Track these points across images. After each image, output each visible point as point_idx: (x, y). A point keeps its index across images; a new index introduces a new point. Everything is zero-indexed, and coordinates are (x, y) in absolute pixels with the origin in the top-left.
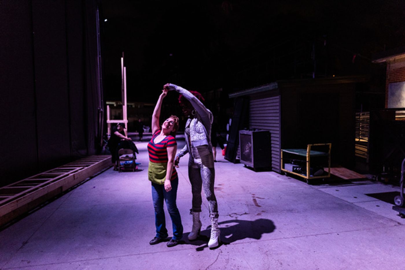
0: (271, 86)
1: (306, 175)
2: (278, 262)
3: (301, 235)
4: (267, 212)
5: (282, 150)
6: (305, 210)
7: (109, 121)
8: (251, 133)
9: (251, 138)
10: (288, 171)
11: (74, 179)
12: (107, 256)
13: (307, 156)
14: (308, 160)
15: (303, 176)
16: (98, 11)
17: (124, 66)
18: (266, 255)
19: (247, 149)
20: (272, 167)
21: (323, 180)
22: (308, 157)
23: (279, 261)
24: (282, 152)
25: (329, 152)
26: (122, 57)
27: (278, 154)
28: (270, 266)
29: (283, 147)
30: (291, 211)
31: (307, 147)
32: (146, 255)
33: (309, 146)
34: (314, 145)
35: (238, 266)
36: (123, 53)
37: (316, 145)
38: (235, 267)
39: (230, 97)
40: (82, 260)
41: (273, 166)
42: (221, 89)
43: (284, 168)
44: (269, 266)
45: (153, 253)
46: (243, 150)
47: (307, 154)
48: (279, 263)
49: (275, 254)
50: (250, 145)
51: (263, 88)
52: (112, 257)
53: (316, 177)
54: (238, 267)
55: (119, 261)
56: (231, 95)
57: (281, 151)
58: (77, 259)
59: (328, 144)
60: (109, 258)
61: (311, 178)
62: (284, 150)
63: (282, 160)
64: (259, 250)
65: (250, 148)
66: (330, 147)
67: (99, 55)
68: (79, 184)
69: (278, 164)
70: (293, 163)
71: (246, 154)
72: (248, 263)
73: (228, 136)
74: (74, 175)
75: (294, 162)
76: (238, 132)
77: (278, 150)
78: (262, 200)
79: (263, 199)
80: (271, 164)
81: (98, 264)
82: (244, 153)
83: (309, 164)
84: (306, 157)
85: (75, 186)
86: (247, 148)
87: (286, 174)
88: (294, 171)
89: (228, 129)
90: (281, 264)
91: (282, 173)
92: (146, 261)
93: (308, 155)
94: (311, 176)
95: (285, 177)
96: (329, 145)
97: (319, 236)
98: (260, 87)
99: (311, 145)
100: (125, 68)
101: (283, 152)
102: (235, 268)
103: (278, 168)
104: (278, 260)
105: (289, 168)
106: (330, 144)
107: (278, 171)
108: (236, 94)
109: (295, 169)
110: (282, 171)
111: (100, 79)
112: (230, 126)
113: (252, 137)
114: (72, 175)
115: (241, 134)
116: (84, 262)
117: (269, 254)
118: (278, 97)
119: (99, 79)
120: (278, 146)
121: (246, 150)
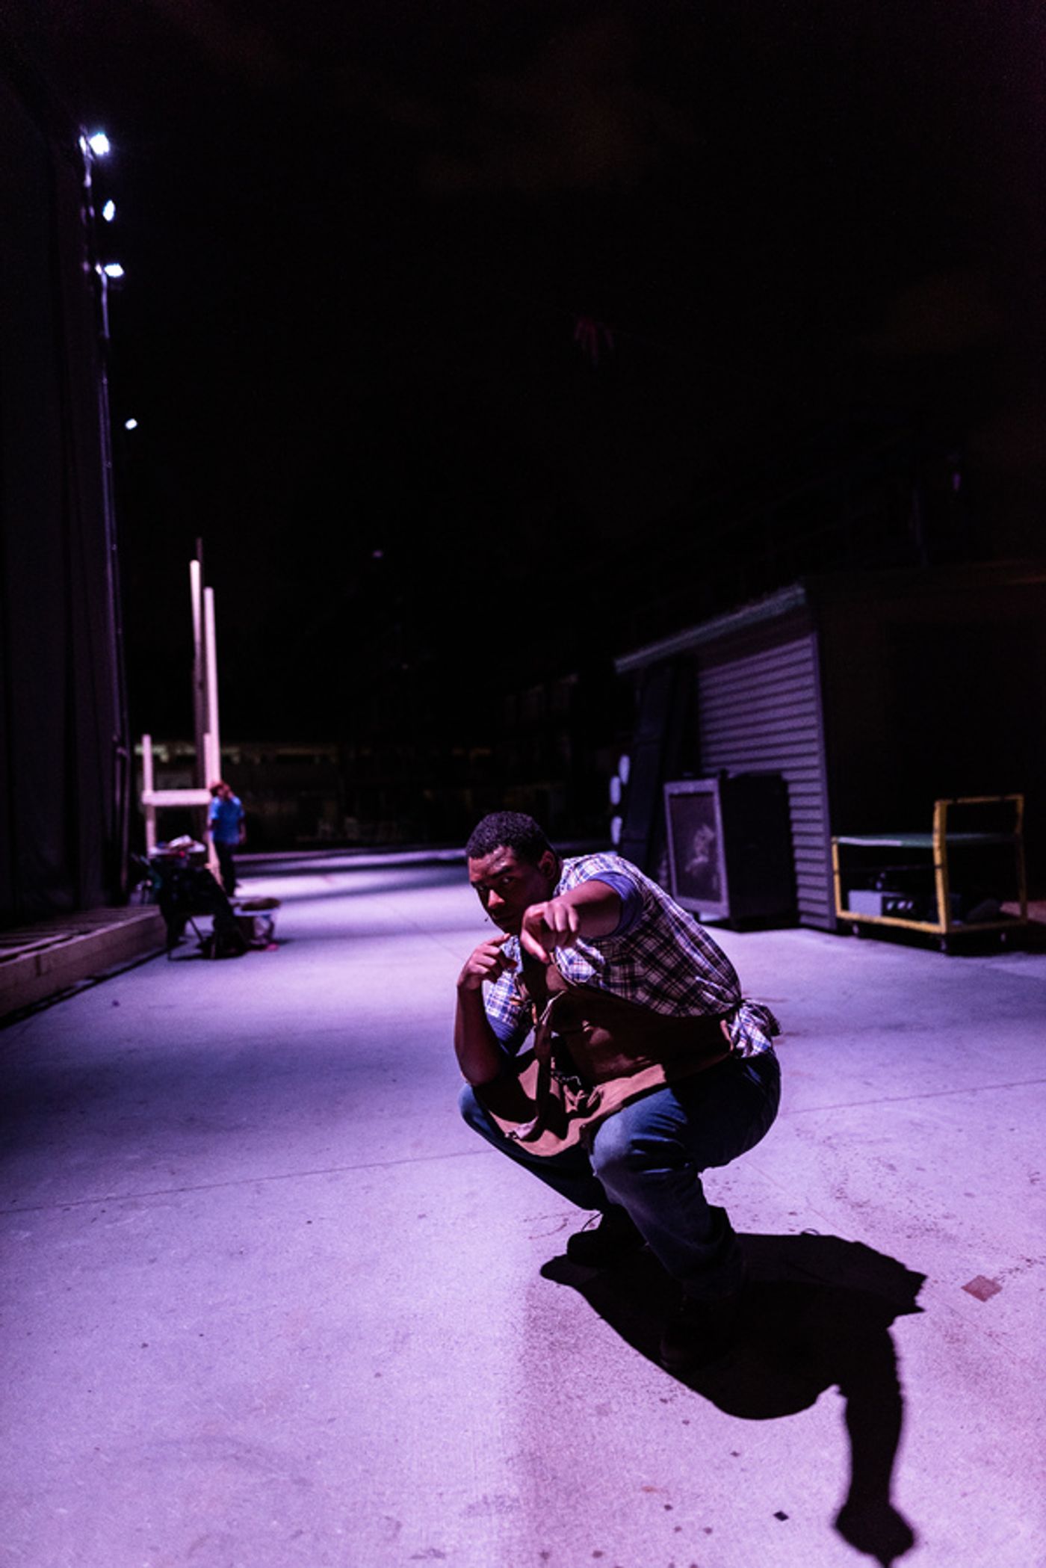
0: (778, 603)
1: (935, 919)
2: (876, 1162)
3: (951, 1088)
4: (805, 1036)
5: (834, 839)
6: (954, 1023)
7: (151, 797)
8: (710, 785)
9: (712, 803)
10: (866, 917)
11: (39, 974)
12: (206, 1181)
13: (936, 844)
14: (942, 857)
15: (924, 926)
16: (105, 381)
17: (204, 585)
18: (827, 1148)
19: (698, 849)
20: (800, 913)
21: (1003, 937)
22: (940, 847)
23: (880, 1161)
24: (835, 848)
25: (1018, 830)
26: (196, 558)
27: (820, 855)
28: (851, 1174)
29: (837, 827)
30: (899, 1027)
31: (933, 810)
32: (358, 1171)
33: (941, 805)
34: (960, 801)
35: (728, 1180)
36: (199, 542)
37: (968, 801)
38: (717, 1184)
39: (619, 670)
40: (108, 1199)
41: (803, 906)
42: (573, 679)
43: (845, 906)
44: (847, 1175)
45: (386, 1166)
46: (682, 857)
47: (936, 836)
48: (883, 1166)
49: (861, 1142)
50: (708, 833)
51: (746, 614)
52: (227, 1184)
53: (974, 927)
54: (727, 1183)
55: (259, 1193)
56: (623, 663)
57: (830, 844)
58: (90, 1196)
59: (1012, 797)
60: (214, 1186)
61: (954, 930)
62: (844, 840)
63: (837, 879)
64: (798, 1135)
65: (712, 845)
66: (1020, 806)
67: (112, 542)
68: (56, 999)
69: (823, 896)
70: (879, 885)
71: (695, 873)
72: (761, 1172)
73: (617, 823)
74: (37, 958)
75: (882, 880)
76: (660, 792)
77: (819, 841)
78: (781, 1005)
79: (782, 1001)
80: (795, 901)
81: (178, 1205)
82: (688, 869)
83: (944, 879)
84: (930, 851)
85: (43, 1004)
86: (699, 845)
87: (856, 929)
88: (885, 913)
89: (615, 795)
90: (892, 1167)
91: (842, 929)
92: (363, 1188)
93: (941, 840)
94: (957, 923)
95: (852, 941)
96: (1014, 803)
97: (1018, 1087)
98: (737, 612)
99: (950, 802)
100: (209, 593)
101: (842, 848)
102: (717, 1187)
103: (823, 910)
104: (878, 1159)
105: (866, 906)
106: (1020, 799)
107: (825, 923)
108: (642, 654)
109: (890, 906)
110: (840, 921)
111: (117, 636)
112: (622, 787)
113: (716, 798)
114: (28, 960)
115: (672, 796)
116: (120, 1202)
117: (837, 1144)
118: (807, 641)
119: (113, 633)
120: (820, 828)
121: (695, 856)
